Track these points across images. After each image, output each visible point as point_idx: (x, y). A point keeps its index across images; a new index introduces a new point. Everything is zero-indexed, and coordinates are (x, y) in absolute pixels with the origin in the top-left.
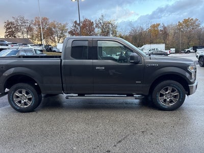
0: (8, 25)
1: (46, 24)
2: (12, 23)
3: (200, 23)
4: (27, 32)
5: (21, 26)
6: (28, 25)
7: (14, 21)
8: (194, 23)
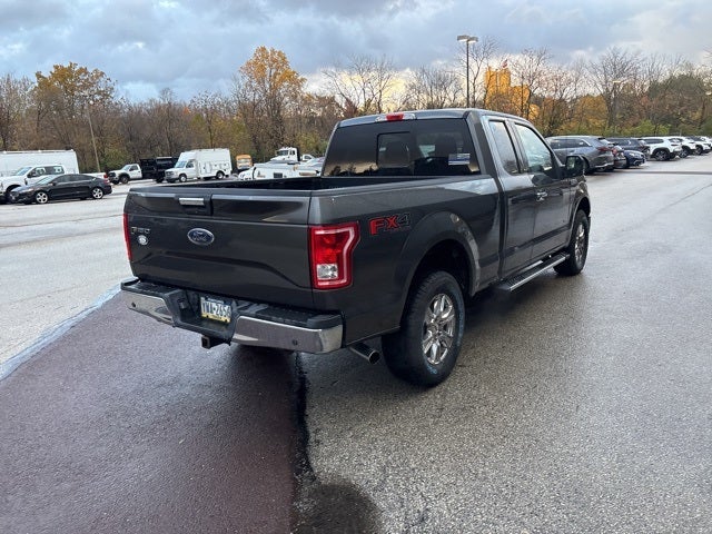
8: (91, 85)
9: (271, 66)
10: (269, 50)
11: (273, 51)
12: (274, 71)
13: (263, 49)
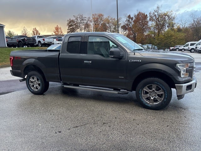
0: (70, 23)
1: (101, 20)
2: (73, 21)
4: (85, 28)
5: (80, 23)
6: (86, 22)
7: (74, 19)
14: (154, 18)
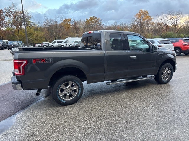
3: (101, 21)
8: (97, 21)
9: (143, 15)
10: (143, 10)
11: (144, 11)
12: (144, 16)
13: (142, 10)
14: (11, 14)
